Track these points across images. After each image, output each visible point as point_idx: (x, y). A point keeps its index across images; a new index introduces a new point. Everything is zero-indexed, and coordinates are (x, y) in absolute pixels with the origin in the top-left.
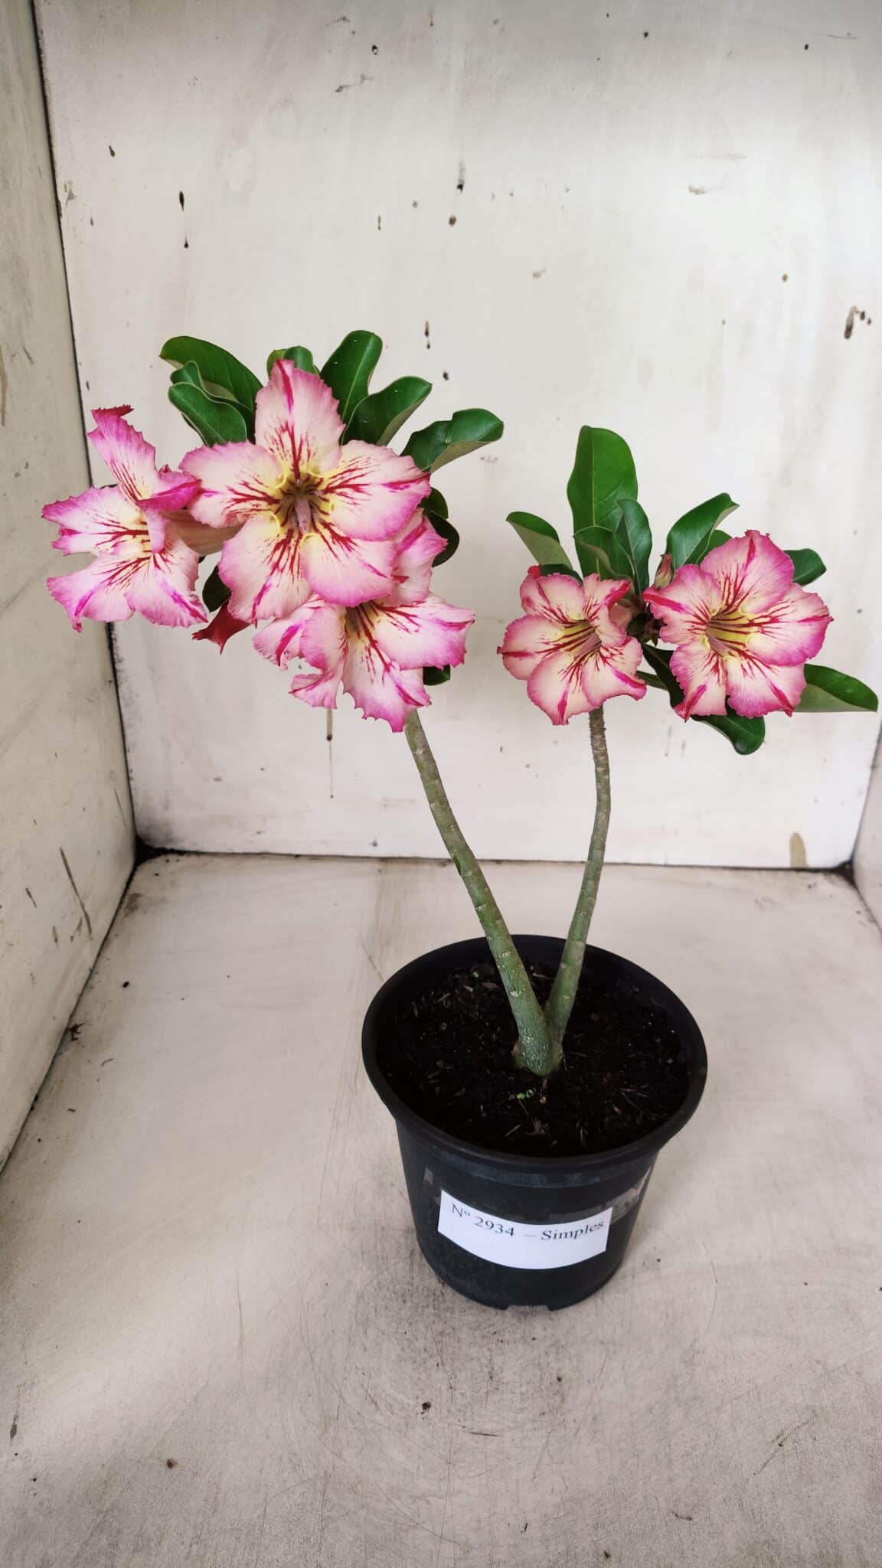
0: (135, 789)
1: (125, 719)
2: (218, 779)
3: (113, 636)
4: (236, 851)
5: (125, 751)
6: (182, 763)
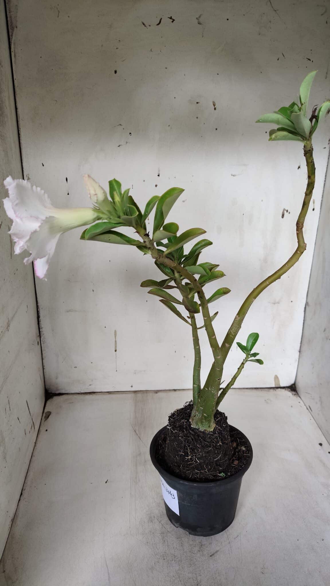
0: (45, 372)
2: (76, 367)
3: (39, 320)
4: (82, 392)
5: (42, 359)
6: (63, 362)
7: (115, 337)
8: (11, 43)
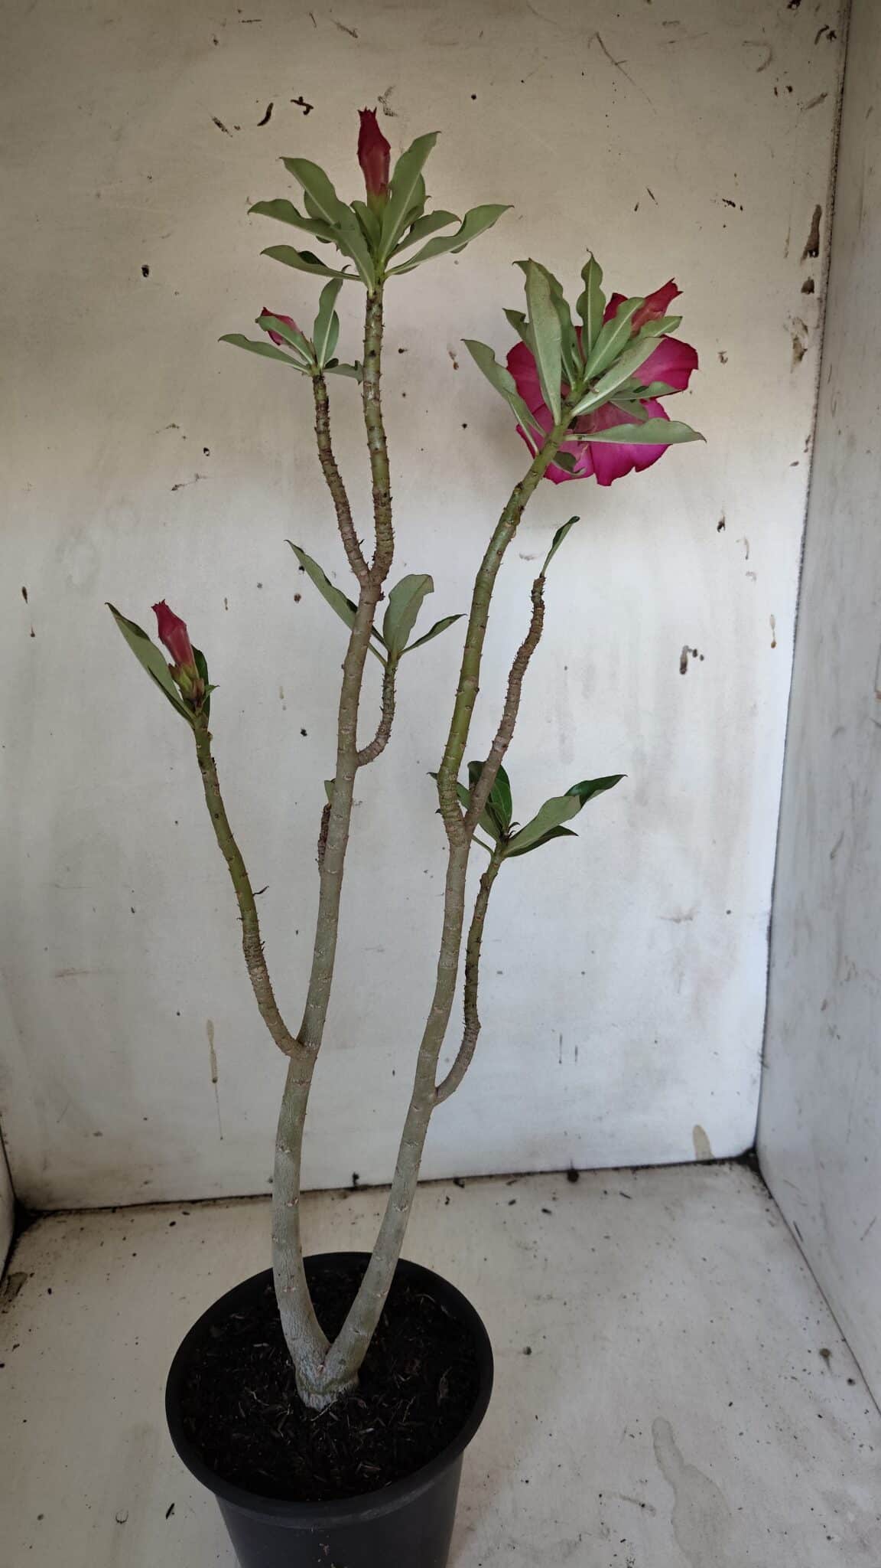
0: (11, 1156)
2: (98, 1134)
4: (124, 1203)
6: (58, 1121)
7: (211, 1040)
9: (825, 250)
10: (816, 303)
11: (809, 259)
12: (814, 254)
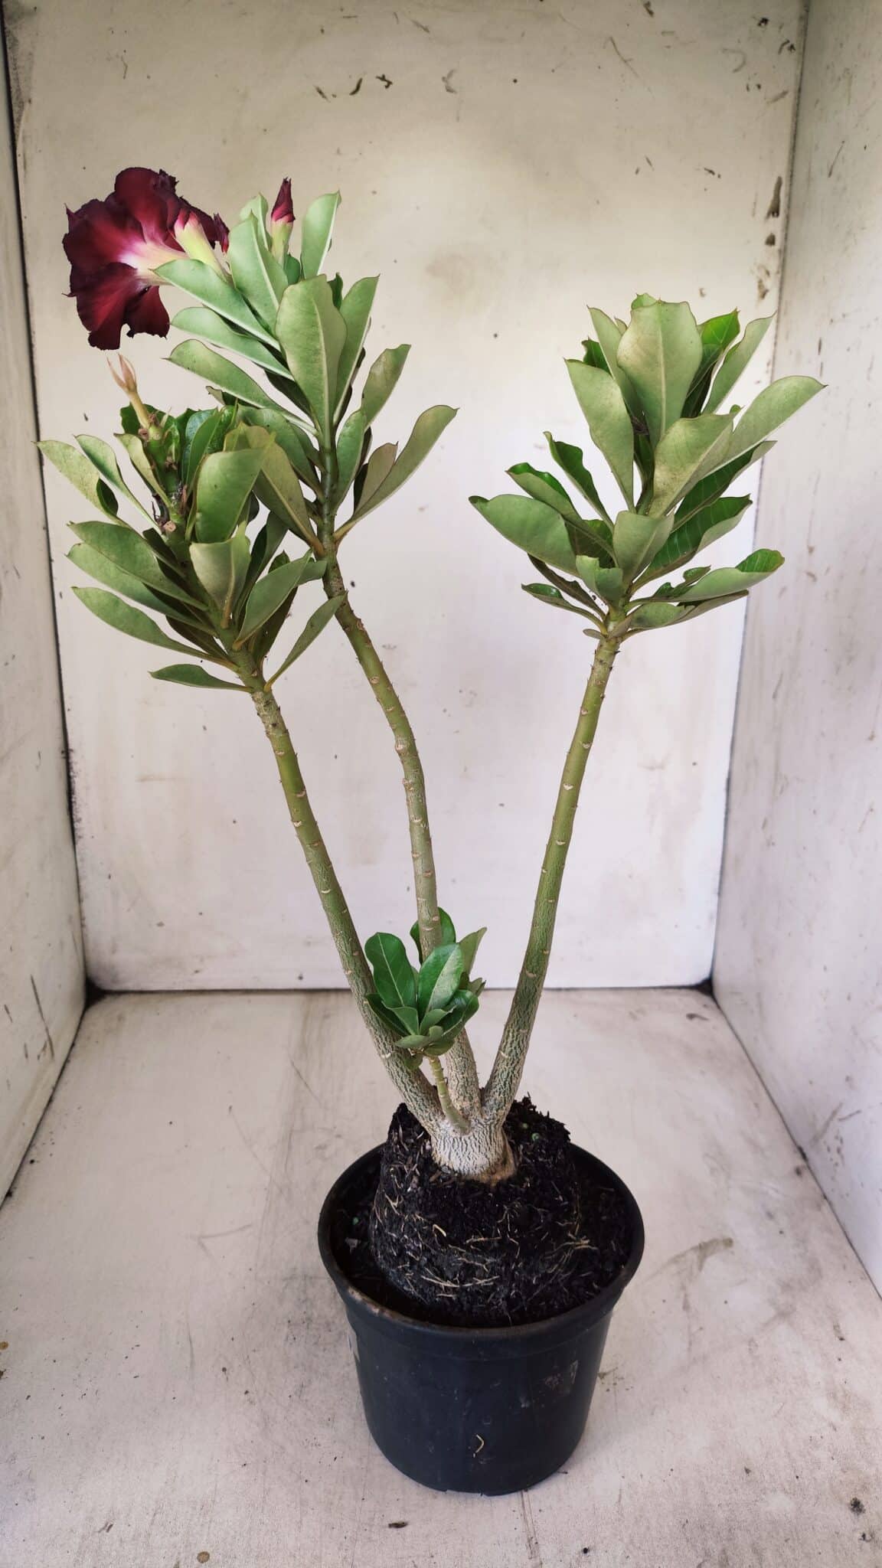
0: (87, 935)
1: (80, 872)
2: (160, 925)
3: (73, 800)
4: (177, 988)
5: (80, 901)
6: (129, 910)
8: (16, 137)
9: (785, 211)
10: (777, 254)
11: (772, 219)
12: (775, 214)
